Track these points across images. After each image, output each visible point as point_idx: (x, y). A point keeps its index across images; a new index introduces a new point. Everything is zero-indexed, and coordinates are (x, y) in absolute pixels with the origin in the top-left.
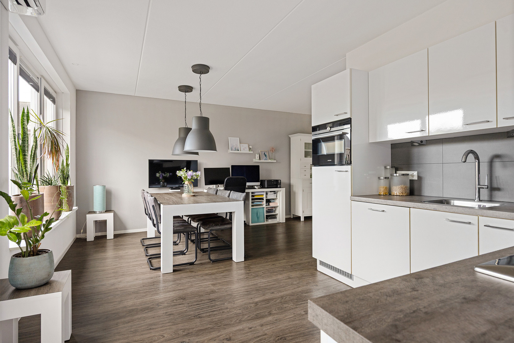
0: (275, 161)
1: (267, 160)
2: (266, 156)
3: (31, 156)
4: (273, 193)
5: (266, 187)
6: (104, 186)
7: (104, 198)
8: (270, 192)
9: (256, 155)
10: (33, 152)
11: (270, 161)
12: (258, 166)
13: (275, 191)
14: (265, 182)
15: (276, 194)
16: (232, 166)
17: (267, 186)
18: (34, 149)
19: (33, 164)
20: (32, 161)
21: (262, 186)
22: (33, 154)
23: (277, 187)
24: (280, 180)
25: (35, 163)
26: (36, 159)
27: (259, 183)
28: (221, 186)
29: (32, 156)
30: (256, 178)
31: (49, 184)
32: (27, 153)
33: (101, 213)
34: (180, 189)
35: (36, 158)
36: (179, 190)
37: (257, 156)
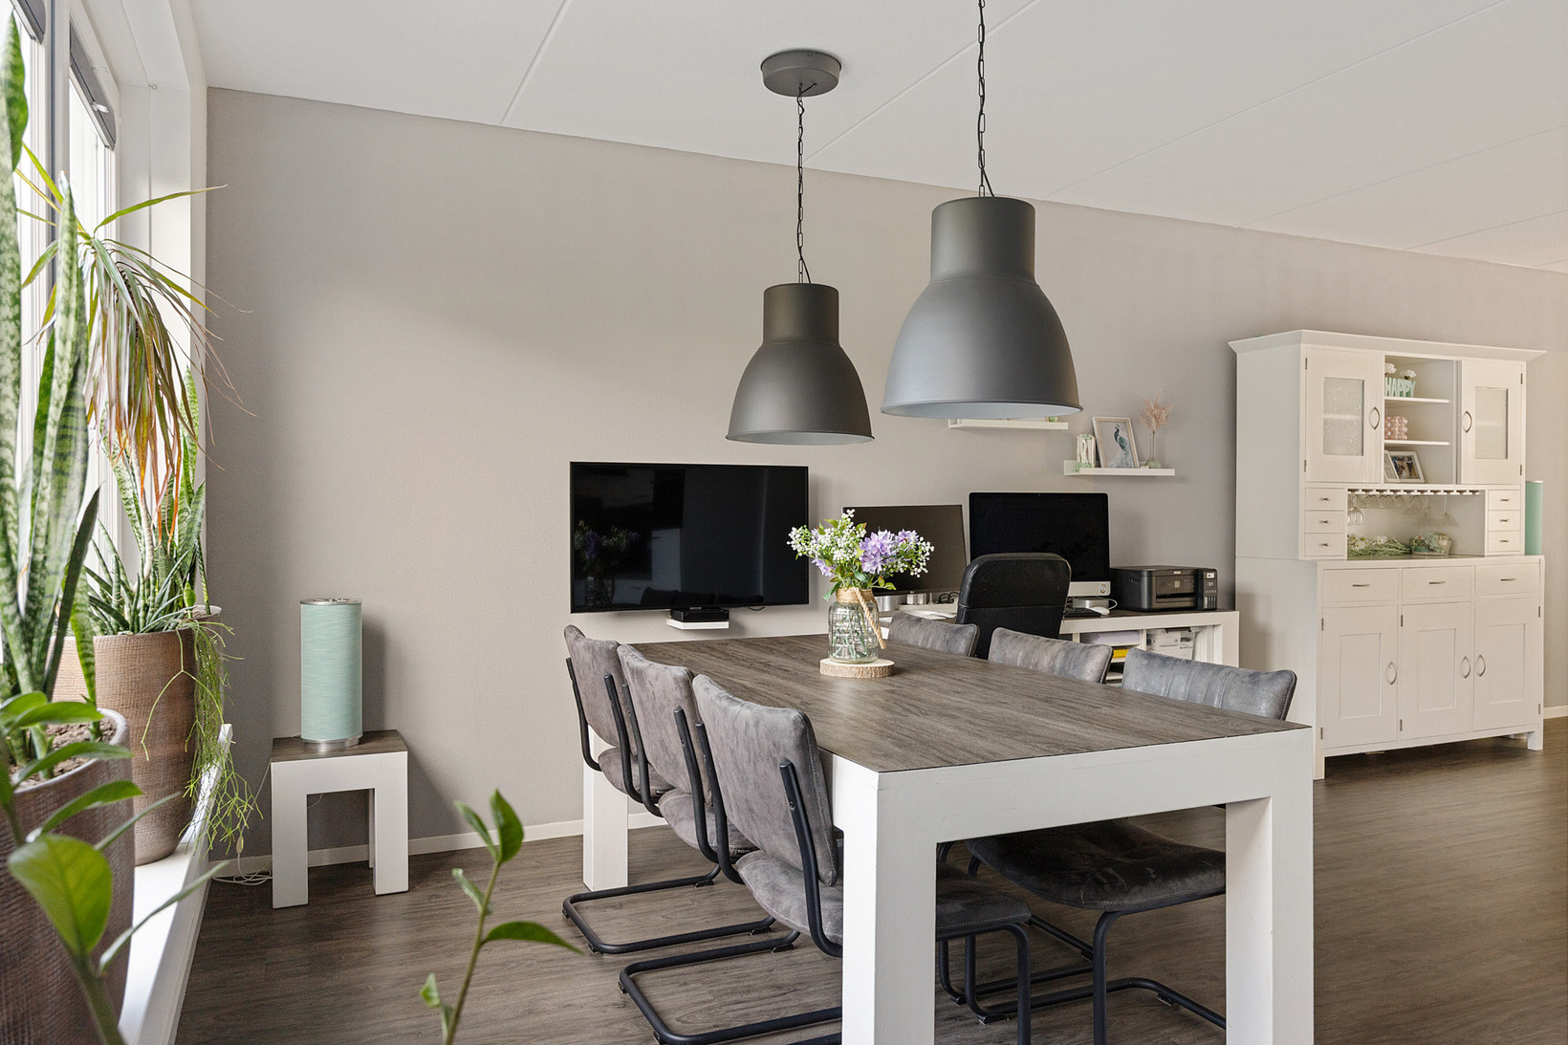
0: (1170, 472)
1: (1128, 466)
2: (1123, 448)
3: (40, 425)
4: (1178, 635)
5: (1145, 605)
6: (356, 606)
7: (353, 667)
8: (1168, 630)
9: (1081, 440)
10: (59, 392)
11: (1145, 471)
12: (1101, 500)
13: (1188, 629)
14: (1140, 580)
15: (1190, 644)
16: (974, 497)
17: (1150, 602)
18: (67, 370)
19: (59, 493)
20: (47, 466)
21: (1123, 602)
22: (54, 413)
23: (1196, 608)
24: (1214, 571)
25: (74, 482)
26: (80, 455)
27: (1103, 588)
28: (916, 603)
29: (52, 431)
30: (1092, 559)
31: (126, 626)
32: (9, 405)
33: (339, 749)
34: (724, 617)
35: (80, 444)
36: (725, 625)
37: (1085, 447)
